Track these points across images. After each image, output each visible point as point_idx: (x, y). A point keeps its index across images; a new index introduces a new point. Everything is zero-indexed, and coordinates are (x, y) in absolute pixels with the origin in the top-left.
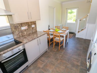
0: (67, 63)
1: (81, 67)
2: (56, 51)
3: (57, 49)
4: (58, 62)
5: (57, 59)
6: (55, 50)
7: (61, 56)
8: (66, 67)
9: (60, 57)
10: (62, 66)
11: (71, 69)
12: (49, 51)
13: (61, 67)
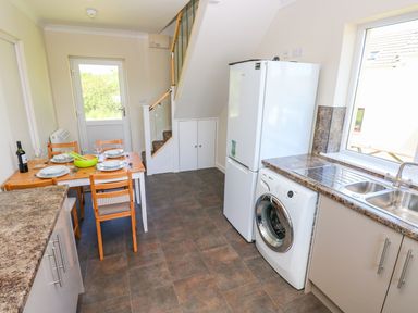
0: (208, 277)
1: (245, 259)
2: (130, 266)
3: (124, 255)
4: (180, 301)
5: (165, 295)
6: (123, 263)
7: (165, 269)
8: (219, 293)
9: (166, 278)
10: (206, 302)
11: (236, 286)
12: (93, 290)
13: (205, 308)
